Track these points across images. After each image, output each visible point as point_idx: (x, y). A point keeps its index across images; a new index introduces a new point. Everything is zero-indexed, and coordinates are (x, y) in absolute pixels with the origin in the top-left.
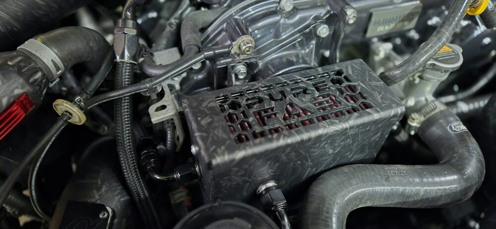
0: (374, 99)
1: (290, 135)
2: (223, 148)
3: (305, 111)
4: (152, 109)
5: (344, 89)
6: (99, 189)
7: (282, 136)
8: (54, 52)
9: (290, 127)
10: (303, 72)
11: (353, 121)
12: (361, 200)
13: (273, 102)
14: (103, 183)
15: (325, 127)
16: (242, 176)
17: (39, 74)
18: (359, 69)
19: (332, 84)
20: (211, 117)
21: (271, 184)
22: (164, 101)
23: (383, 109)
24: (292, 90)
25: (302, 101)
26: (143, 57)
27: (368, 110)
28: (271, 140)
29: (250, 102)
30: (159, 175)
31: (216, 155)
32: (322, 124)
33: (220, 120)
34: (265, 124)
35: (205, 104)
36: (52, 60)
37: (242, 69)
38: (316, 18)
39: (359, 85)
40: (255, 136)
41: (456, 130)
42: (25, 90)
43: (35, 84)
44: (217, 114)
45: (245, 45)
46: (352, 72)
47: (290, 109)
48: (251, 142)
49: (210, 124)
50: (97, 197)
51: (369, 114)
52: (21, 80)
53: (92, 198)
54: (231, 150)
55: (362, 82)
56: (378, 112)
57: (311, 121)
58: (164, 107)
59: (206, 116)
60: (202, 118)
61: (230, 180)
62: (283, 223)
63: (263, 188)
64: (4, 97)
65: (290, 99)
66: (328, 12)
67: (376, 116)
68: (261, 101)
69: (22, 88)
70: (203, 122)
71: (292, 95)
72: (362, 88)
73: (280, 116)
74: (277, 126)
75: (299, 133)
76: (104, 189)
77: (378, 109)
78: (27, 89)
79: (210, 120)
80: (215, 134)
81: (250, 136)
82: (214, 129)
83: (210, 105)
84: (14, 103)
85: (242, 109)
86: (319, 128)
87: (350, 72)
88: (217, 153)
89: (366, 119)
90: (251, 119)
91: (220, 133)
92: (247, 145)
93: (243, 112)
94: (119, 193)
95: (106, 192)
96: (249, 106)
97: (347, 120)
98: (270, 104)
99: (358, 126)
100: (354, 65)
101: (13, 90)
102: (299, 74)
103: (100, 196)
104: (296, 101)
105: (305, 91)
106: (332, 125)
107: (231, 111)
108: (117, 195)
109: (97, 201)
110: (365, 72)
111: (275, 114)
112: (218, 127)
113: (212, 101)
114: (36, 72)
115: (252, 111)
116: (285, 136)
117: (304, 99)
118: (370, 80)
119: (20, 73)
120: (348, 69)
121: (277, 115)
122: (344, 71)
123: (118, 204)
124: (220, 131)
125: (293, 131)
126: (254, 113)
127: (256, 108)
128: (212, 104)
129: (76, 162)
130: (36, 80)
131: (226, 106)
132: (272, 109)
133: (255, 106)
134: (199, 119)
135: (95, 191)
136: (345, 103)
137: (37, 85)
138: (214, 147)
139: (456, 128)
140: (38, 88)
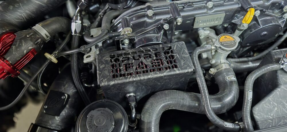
0: (180, 64)
1: (136, 77)
2: (106, 79)
3: (146, 66)
4: (85, 57)
5: (168, 57)
6: (64, 86)
7: (132, 77)
8: (46, 30)
9: (137, 73)
10: (152, 46)
11: (166, 73)
12: (170, 106)
13: (134, 60)
14: (66, 83)
15: (152, 75)
16: (116, 90)
17: (40, 40)
18: (180, 47)
19: (163, 54)
20: (105, 65)
21: (132, 94)
22: (91, 53)
23: (182, 69)
24: (145, 55)
25: (146, 61)
26: (84, 32)
27: (175, 69)
28: (126, 78)
29: (123, 59)
30: (87, 84)
31: (102, 82)
32: (152, 73)
33: (109, 67)
34: (126, 70)
35: (104, 58)
36: (45, 34)
37: (127, 41)
38: (164, 20)
39: (176, 55)
40: (121, 75)
41: (229, 80)
42: (33, 47)
43: (38, 44)
44: (108, 64)
45: (127, 32)
46: (176, 48)
47: (140, 64)
48: (118, 78)
49: (104, 68)
50: (63, 89)
51: (175, 71)
52: (32, 43)
53: (61, 89)
54: (109, 80)
55: (179, 54)
56: (179, 70)
57: (147, 71)
58: (90, 56)
59: (103, 64)
60: (101, 65)
61: (111, 91)
62: (132, 111)
63: (128, 95)
64: (25, 50)
65: (142, 60)
66: (171, 17)
67: (178, 72)
68: (128, 59)
69: (32, 46)
70: (101, 67)
71: (143, 58)
72: (177, 57)
73: (134, 68)
74: (131, 72)
75: (139, 76)
76: (66, 86)
77: (180, 69)
78: (34, 46)
79: (104, 66)
80: (104, 73)
81: (119, 75)
82: (104, 70)
83: (106, 59)
84: (29, 52)
85: (119, 62)
86: (149, 75)
87: (175, 48)
88: (103, 81)
89: (172, 73)
90: (121, 68)
91: (106, 73)
92: (116, 80)
93: (119, 64)
94: (73, 88)
95: (67, 87)
96: (123, 61)
97: (163, 73)
98: (132, 61)
99: (168, 76)
100: (178, 45)
101: (28, 47)
102: (150, 47)
103: (64, 89)
104: (144, 61)
105: (150, 56)
106: (155, 74)
107: (114, 63)
108: (71, 89)
109: (63, 91)
110: (182, 49)
111: (133, 66)
112: (106, 70)
113: (107, 57)
114: (39, 39)
115: (123, 64)
116: (133, 77)
117: (148, 61)
118: (182, 53)
119: (31, 40)
120: (174, 47)
121: (133, 67)
122: (172, 48)
123: (72, 93)
124: (107, 71)
125: (137, 75)
126: (124, 65)
127: (125, 63)
128: (107, 59)
129: (60, 71)
130: (38, 42)
131: (113, 60)
132: (132, 63)
133: (125, 62)
134: (100, 65)
135: (63, 86)
136: (166, 64)
137: (38, 45)
138: (102, 78)
139: (229, 78)
140: (39, 46)
